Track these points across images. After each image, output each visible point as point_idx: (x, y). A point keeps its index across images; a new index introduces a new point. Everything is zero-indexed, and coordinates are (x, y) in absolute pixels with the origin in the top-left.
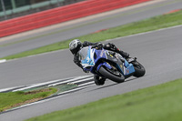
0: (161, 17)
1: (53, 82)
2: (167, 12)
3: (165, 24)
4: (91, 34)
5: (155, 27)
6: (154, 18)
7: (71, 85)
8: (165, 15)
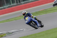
0: (38, 12)
1: (5, 32)
2: (40, 10)
3: (39, 14)
4: (17, 17)
5: (36, 15)
6: (36, 12)
7: (10, 33)
8: (39, 11)
